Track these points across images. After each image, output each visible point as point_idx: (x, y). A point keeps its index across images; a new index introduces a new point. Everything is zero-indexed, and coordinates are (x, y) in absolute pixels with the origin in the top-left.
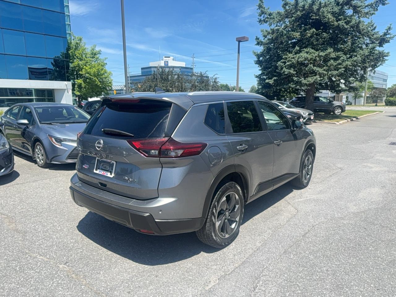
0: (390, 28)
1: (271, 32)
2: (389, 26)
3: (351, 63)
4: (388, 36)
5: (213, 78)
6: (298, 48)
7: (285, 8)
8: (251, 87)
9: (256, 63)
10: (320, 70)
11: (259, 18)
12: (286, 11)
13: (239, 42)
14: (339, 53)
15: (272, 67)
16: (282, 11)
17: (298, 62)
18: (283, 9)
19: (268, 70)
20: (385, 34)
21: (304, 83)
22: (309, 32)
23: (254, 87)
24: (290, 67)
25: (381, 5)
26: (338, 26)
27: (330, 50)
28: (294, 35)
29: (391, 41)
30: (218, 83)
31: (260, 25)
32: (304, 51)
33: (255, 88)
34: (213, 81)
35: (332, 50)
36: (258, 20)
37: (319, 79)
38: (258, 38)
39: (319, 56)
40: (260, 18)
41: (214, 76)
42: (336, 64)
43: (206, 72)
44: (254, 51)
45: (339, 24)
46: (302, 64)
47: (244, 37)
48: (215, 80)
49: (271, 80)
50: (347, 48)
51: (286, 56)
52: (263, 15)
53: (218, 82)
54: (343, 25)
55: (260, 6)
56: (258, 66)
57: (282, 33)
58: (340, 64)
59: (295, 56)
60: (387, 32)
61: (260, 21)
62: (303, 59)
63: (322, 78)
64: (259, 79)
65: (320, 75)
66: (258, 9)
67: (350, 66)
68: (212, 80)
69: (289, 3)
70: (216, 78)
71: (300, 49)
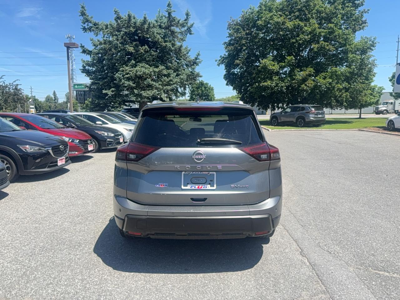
0: (199, 54)
1: (103, 42)
2: (198, 52)
3: (180, 81)
4: (198, 61)
5: (13, 84)
6: (134, 62)
7: (117, 21)
8: (46, 97)
9: (82, 72)
10: (157, 85)
11: (82, 26)
12: (118, 24)
13: (68, 48)
14: (169, 71)
15: (108, 78)
16: (115, 24)
17: (136, 75)
18: (115, 22)
19: (103, 81)
20: (196, 59)
21: (144, 96)
22: (142, 48)
23: (49, 97)
24: (128, 79)
25: (188, 34)
26: (165, 47)
27: (161, 67)
28: (129, 49)
29: (199, 64)
30: (21, 91)
31: (85, 32)
32: (139, 65)
33: (52, 98)
34: (14, 88)
35: (163, 67)
36: (82, 28)
37: (157, 93)
38: (83, 45)
39: (155, 72)
40: (84, 25)
41: (14, 82)
42: (168, 80)
43: (2, 76)
44: (83, 59)
45: (166, 45)
46: (140, 77)
47: (75, 43)
48: (16, 87)
49: (109, 91)
50: (174, 67)
51: (123, 69)
52: (86, 23)
53: (21, 89)
54: (170, 47)
55: (83, 14)
56: (85, 76)
57: (117, 45)
58: (171, 80)
59: (132, 69)
60: (197, 57)
61: (84, 29)
62: (142, 73)
63: (159, 92)
64: (88, 89)
65: (156, 88)
66: (80, 16)
67: (179, 82)
68: (12, 87)
69: (122, 17)
70: (17, 85)
71: (136, 63)
